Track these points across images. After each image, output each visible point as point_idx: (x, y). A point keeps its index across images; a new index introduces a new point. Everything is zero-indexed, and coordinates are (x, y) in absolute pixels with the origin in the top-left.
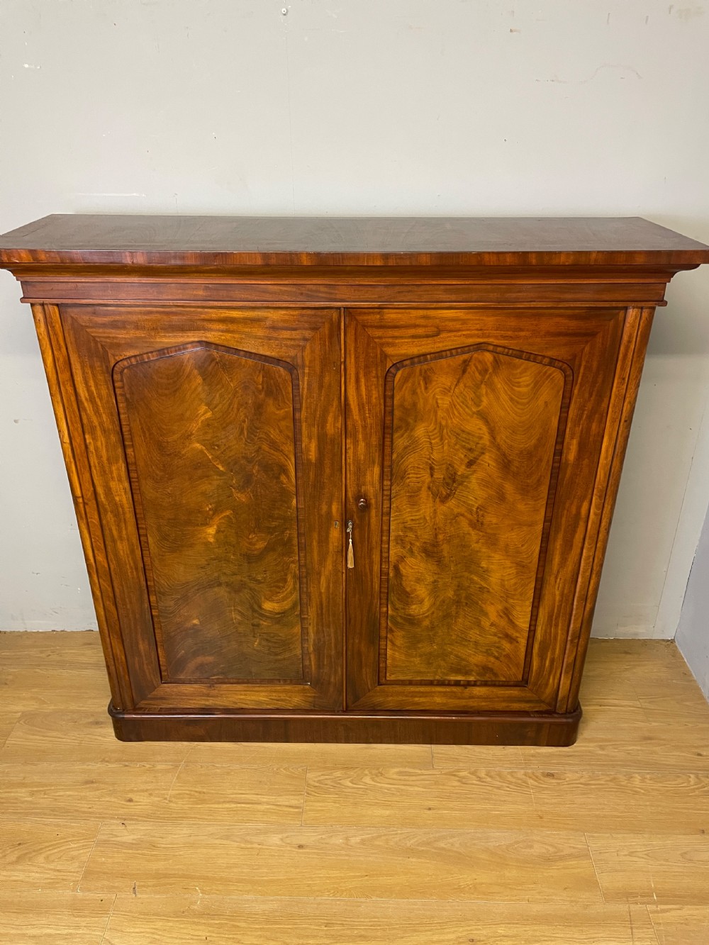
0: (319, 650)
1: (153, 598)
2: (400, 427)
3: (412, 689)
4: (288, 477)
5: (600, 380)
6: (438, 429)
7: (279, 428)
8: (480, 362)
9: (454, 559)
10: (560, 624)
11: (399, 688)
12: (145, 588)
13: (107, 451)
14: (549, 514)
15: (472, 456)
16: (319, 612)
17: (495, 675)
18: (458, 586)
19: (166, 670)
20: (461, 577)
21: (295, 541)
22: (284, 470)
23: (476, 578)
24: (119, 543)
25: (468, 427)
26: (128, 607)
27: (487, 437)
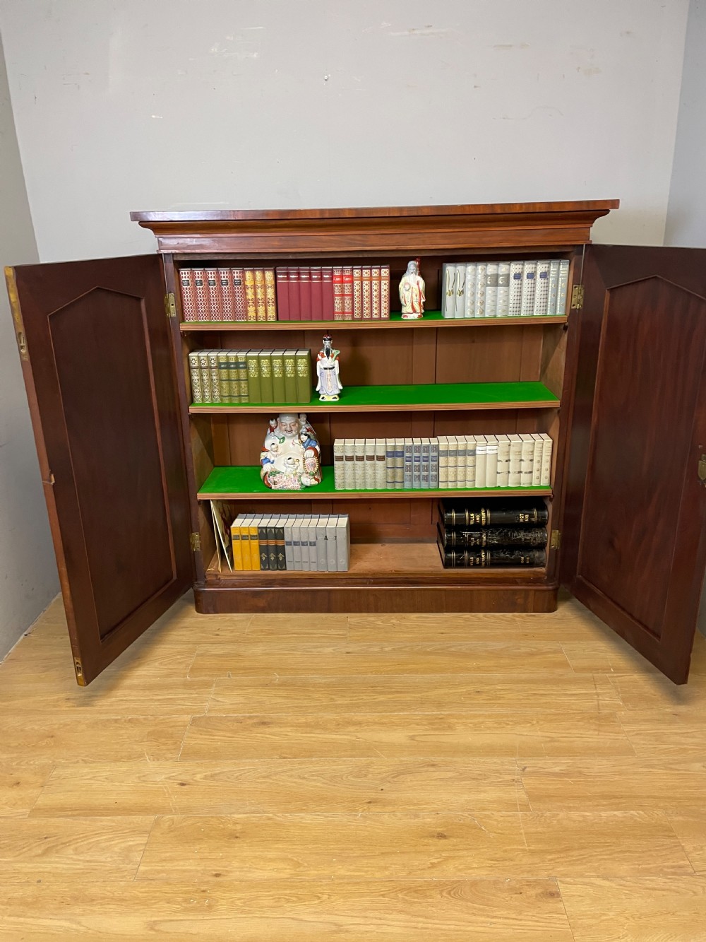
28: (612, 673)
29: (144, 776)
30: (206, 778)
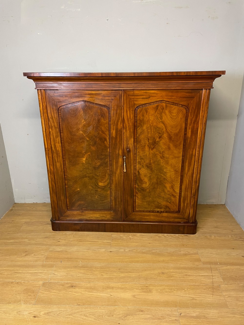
0: (115, 199)
1: (66, 182)
2: (139, 126)
3: (144, 213)
4: (107, 142)
5: (196, 111)
6: (150, 126)
7: (104, 127)
8: (162, 106)
9: (156, 169)
10: (189, 191)
11: (140, 213)
12: (64, 178)
13: (56, 134)
14: (184, 154)
15: (160, 135)
16: (116, 186)
17: (170, 209)
18: (157, 178)
19: (69, 207)
20: (158, 175)
21: (109, 163)
22: (105, 139)
23: (162, 175)
24: (57, 163)
25: (159, 126)
26: (59, 184)
27: (164, 129)
28: (218, 265)
29: (19, 312)
30: (45, 314)
